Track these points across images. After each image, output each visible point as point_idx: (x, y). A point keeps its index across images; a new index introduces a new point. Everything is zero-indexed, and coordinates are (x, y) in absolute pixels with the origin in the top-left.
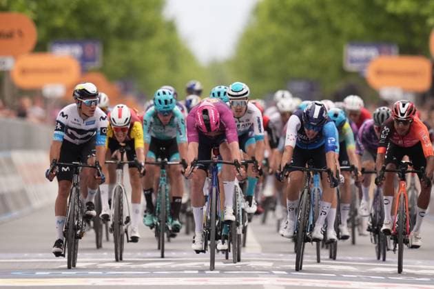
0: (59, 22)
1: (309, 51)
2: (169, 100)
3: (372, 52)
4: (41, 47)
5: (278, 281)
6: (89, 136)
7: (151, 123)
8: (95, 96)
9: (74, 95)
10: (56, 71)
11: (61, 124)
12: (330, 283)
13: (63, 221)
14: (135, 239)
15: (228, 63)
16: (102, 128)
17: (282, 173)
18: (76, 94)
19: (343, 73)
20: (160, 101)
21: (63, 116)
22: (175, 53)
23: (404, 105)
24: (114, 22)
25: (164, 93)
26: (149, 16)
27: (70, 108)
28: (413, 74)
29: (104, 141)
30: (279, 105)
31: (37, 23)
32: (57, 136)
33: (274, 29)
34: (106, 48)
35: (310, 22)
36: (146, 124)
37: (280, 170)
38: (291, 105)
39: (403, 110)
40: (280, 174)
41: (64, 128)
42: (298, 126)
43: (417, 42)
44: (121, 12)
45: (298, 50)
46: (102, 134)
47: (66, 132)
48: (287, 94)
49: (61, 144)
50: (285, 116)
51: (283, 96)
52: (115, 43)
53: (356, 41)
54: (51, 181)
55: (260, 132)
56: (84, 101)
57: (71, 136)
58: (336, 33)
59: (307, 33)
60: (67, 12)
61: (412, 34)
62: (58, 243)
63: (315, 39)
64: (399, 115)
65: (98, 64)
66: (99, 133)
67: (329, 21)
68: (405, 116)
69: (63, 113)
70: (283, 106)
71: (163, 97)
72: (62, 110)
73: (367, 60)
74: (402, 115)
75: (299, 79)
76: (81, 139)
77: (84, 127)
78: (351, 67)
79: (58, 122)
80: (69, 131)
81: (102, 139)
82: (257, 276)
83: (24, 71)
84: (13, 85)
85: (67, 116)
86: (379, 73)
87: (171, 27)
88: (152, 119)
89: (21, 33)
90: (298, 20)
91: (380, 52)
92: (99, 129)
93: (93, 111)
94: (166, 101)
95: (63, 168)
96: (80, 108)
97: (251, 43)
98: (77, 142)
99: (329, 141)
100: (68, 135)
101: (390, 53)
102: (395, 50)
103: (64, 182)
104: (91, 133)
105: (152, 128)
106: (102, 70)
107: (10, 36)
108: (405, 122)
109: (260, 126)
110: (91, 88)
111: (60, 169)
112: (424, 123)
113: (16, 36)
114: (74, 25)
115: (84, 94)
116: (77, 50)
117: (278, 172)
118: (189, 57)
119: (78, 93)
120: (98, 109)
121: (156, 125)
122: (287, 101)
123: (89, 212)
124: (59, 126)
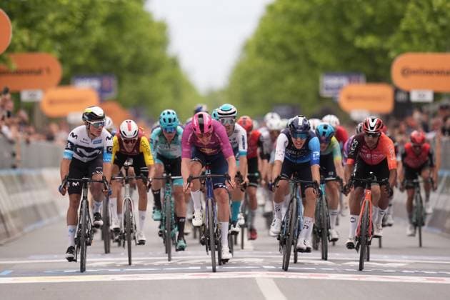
0: (80, 60)
1: (291, 81)
2: (173, 119)
3: (343, 81)
4: (65, 82)
5: (268, 274)
6: (96, 154)
7: (157, 142)
8: (102, 118)
9: (83, 117)
10: (79, 101)
11: (72, 144)
12: (311, 275)
13: (74, 230)
14: (142, 242)
15: (223, 92)
16: (108, 147)
17: (274, 184)
18: (85, 117)
19: (320, 98)
20: (164, 120)
21: (73, 136)
22: (178, 85)
23: (373, 120)
24: (126, 59)
25: (169, 113)
26: (155, 54)
27: (80, 130)
28: (377, 99)
29: (110, 159)
30: (268, 124)
31: (62, 61)
32: (67, 155)
33: (260, 62)
34: (120, 81)
35: (291, 57)
36: (152, 143)
37: (271, 181)
38: (278, 125)
39: (372, 124)
40: (272, 184)
41: (73, 147)
42: (285, 142)
43: (381, 72)
44: (132, 51)
45: (281, 80)
46: (108, 152)
47: (76, 151)
48: (276, 116)
49: (70, 161)
50: (274, 134)
51: (272, 117)
52: (128, 77)
53: (330, 71)
54: (64, 195)
55: (244, 148)
56: (92, 123)
57: (81, 154)
58: (313, 65)
59: (288, 66)
60: (87, 52)
61: (376, 66)
62: (70, 250)
63: (296, 71)
64: (369, 129)
65: (113, 95)
66: (105, 151)
67: (307, 55)
68: (374, 130)
69: (73, 134)
70: (271, 125)
71: (167, 117)
72: (73, 131)
73: (339, 88)
74: (372, 128)
75: (283, 104)
76: (89, 157)
77: (91, 145)
78: (326, 93)
79: (69, 141)
80: (78, 149)
81: (108, 157)
82: (250, 270)
83: (52, 102)
84: (42, 114)
85: (76, 136)
86: (350, 98)
87: (174, 63)
88: (157, 138)
89: (48, 70)
90: (281, 55)
91: (350, 81)
92: (105, 148)
93: (99, 132)
94: (170, 120)
95: (74, 183)
96: (88, 129)
97: (241, 75)
98: (85, 160)
99: (314, 156)
100: (78, 154)
101: (358, 81)
102: (362, 78)
103: (74, 195)
104: (97, 151)
105: (158, 146)
106: (118, 100)
107: (39, 72)
108: (374, 135)
109: (244, 144)
110: (99, 111)
111: (71, 184)
112: (390, 137)
113: (45, 72)
114: (93, 62)
115: (92, 116)
116: (96, 83)
117: (270, 183)
118: (190, 88)
119: (88, 116)
120: (104, 130)
121: (162, 143)
122: (275, 121)
123: (97, 222)
124: (69, 146)
